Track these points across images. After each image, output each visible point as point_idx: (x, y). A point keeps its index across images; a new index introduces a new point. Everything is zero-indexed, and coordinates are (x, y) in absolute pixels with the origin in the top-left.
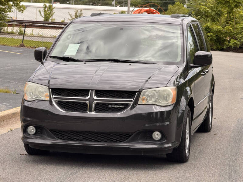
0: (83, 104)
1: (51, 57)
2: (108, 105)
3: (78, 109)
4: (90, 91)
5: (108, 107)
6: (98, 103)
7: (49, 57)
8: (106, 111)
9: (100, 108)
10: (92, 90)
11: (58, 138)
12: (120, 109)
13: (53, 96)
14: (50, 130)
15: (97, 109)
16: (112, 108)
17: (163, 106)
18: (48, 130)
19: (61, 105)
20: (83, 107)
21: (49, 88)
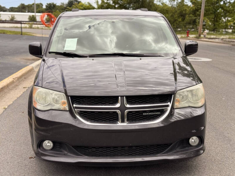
0: (112, 114)
1: (50, 53)
2: (143, 113)
3: (107, 119)
4: (120, 97)
5: (142, 115)
7: (48, 53)
8: (140, 120)
9: (134, 117)
10: (122, 96)
11: (84, 154)
12: (156, 117)
13: (74, 105)
14: (73, 146)
15: (130, 119)
16: (148, 116)
18: (71, 147)
19: (84, 116)
20: (112, 117)
21: (67, 96)
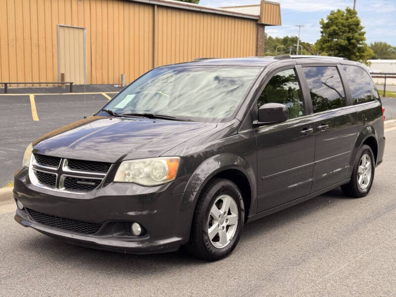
0: (53, 177)
1: (103, 110)
2: (77, 181)
3: (49, 182)
4: (61, 159)
5: (76, 183)
6: (67, 178)
8: (74, 188)
10: (63, 159)
11: (33, 218)
12: (90, 188)
15: (66, 186)
16: (82, 186)
17: (148, 187)
20: (52, 181)
